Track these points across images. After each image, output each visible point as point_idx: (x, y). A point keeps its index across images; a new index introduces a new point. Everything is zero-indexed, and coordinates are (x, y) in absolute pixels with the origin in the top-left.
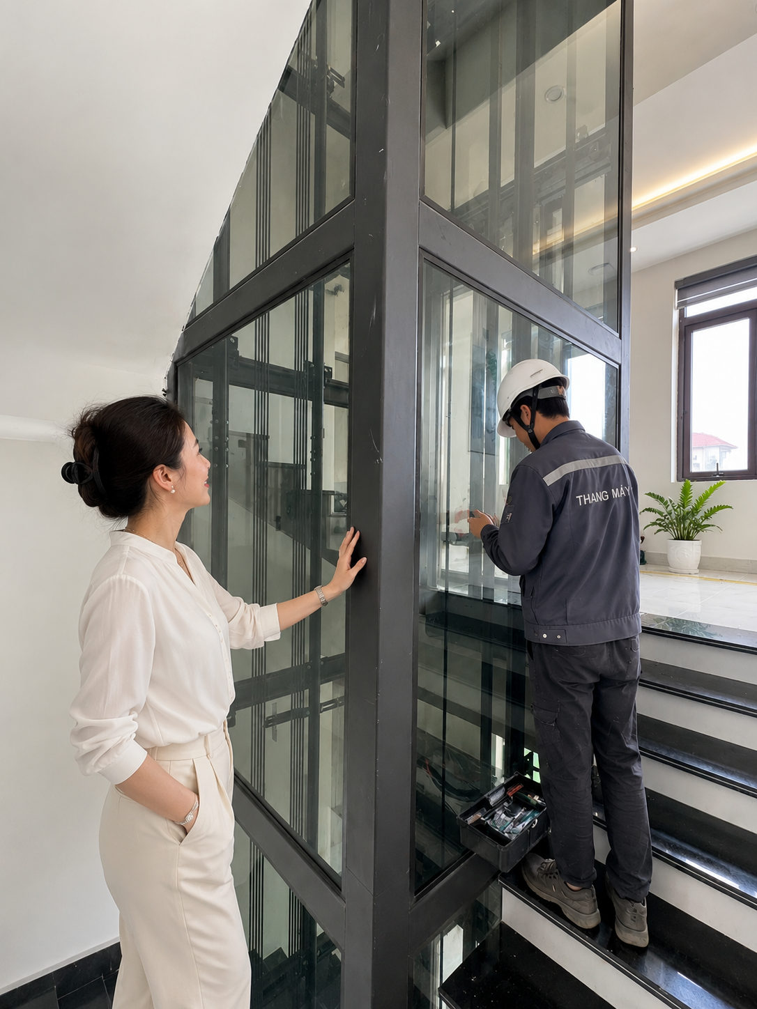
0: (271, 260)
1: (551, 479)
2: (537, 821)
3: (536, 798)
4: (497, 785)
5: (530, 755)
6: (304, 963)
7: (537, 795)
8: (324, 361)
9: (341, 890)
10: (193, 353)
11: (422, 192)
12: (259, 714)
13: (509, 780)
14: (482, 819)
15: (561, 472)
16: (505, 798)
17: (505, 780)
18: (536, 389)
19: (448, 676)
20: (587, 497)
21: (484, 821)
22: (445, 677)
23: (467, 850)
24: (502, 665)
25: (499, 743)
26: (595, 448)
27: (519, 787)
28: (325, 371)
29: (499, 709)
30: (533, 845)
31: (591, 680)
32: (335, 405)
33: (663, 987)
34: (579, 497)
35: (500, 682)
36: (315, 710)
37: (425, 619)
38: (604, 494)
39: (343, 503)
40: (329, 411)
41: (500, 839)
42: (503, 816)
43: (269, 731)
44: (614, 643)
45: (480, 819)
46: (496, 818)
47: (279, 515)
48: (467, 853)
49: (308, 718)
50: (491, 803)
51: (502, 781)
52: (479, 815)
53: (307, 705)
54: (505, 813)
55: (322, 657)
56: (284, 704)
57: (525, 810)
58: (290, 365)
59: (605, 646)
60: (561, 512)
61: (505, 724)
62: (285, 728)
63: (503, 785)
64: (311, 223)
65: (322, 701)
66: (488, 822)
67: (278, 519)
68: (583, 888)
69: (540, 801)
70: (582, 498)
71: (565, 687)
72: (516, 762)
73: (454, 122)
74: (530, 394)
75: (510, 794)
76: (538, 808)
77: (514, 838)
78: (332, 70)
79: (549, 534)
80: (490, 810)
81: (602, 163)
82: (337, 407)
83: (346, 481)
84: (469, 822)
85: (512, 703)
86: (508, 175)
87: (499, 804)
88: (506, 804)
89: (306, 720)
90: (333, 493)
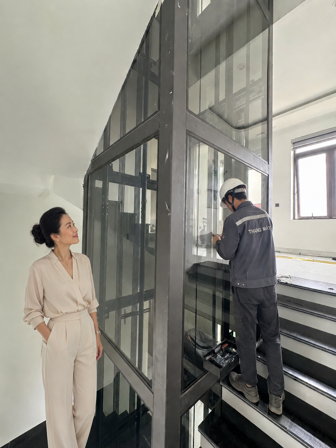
0: (127, 134)
1: (239, 223)
2: (234, 359)
3: (234, 349)
4: (218, 344)
5: (232, 332)
6: (136, 416)
7: (234, 348)
8: (147, 172)
9: (152, 388)
10: (95, 171)
11: (187, 108)
12: (119, 313)
13: (223, 342)
14: (212, 358)
15: (242, 221)
16: (221, 349)
17: (221, 342)
18: (234, 189)
19: (197, 300)
20: (253, 230)
21: (213, 359)
22: (196, 300)
23: (206, 370)
24: (220, 295)
25: (219, 327)
26: (257, 211)
27: (227, 345)
28: (147, 177)
29: (219, 314)
30: (232, 369)
31: (256, 303)
32: (151, 190)
33: (288, 428)
34: (250, 230)
35: (219, 303)
36: (142, 311)
37: (188, 276)
38: (260, 229)
39: (154, 228)
40: (149, 193)
41: (219, 366)
42: (220, 357)
43: (122, 320)
44: (265, 288)
45: (211, 358)
46: (217, 358)
47: (128, 233)
48: (206, 372)
49: (138, 315)
50: (216, 352)
51: (220, 342)
52: (211, 356)
53: (138, 310)
54: (221, 355)
55: (145, 290)
56: (129, 309)
57: (229, 355)
58: (133, 174)
59: (261, 289)
60: (243, 236)
61: (221, 320)
62: (129, 319)
63: (220, 344)
64: (143, 120)
65: (144, 308)
66: (214, 359)
67: (128, 235)
68: (253, 386)
69: (235, 351)
70: (251, 231)
71: (246, 305)
72: (226, 335)
73: (200, 78)
74: (232, 191)
75: (223, 348)
76: (235, 353)
77: (224, 365)
78: (151, 59)
79: (239, 244)
80: (215, 354)
81: (260, 94)
82: (152, 190)
83: (156, 219)
84: (207, 359)
85: (225, 311)
86: (222, 97)
87: (219, 352)
88: (221, 352)
89: (138, 316)
90: (150, 224)
